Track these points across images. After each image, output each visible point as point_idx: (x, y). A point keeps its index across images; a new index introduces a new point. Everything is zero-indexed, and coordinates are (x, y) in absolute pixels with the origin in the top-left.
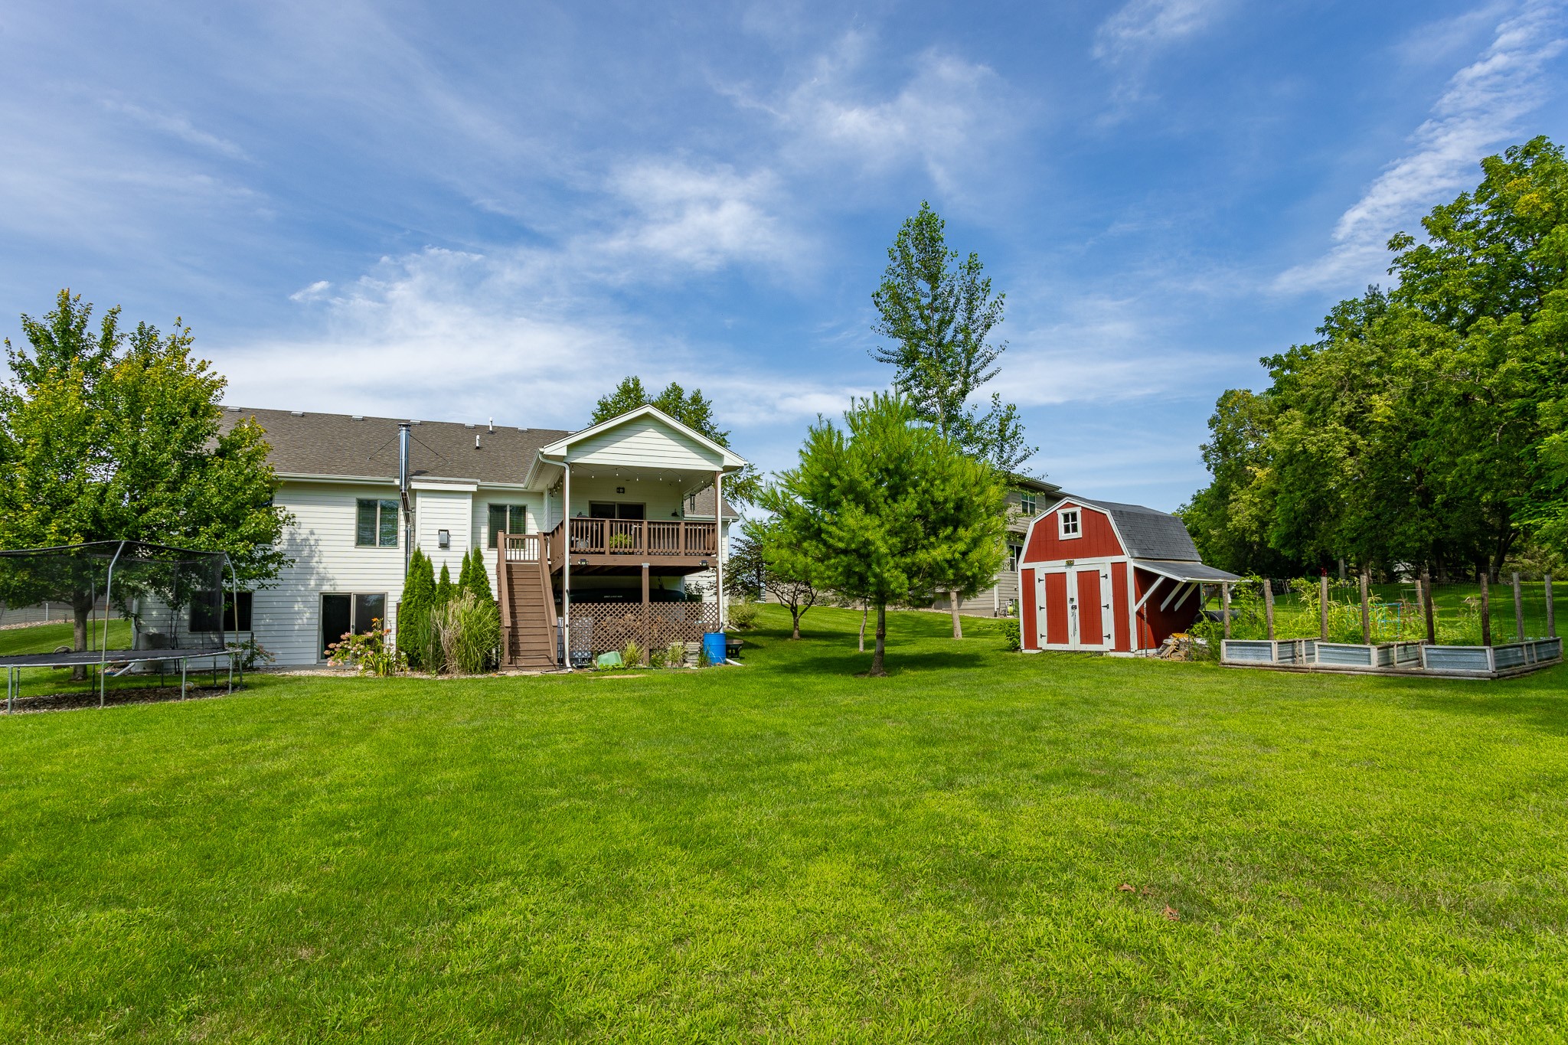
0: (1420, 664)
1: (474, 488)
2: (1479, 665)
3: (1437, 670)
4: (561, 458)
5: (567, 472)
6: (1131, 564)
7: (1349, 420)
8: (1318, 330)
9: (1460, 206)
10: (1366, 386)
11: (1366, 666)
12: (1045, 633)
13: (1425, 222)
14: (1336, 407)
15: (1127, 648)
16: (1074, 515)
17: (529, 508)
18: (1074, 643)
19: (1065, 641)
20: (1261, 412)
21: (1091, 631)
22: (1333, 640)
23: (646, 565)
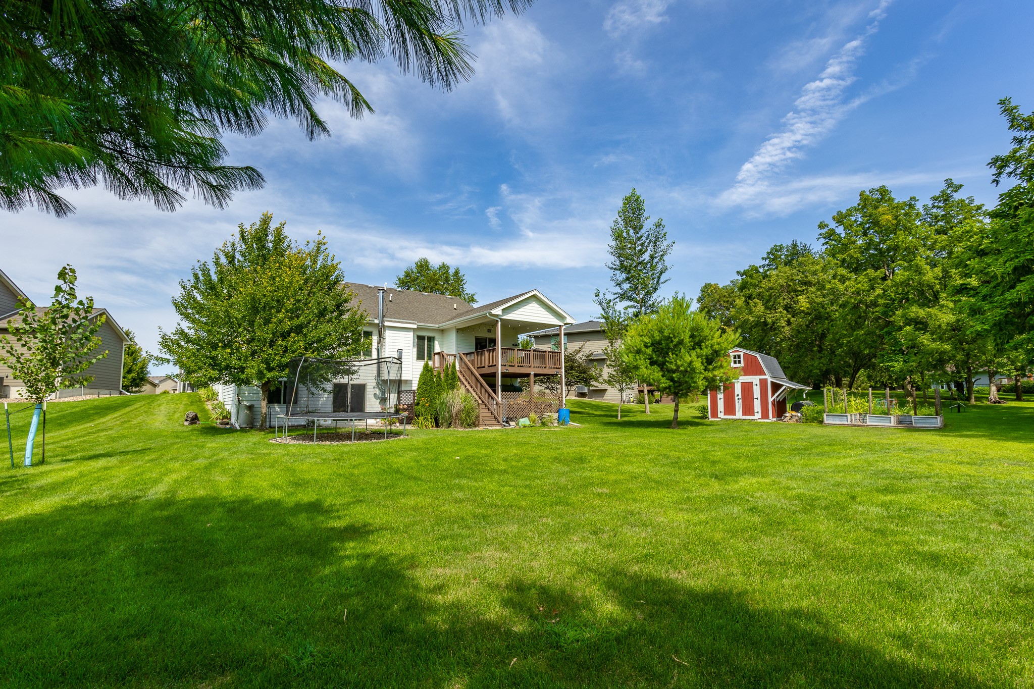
0: (912, 424)
1: (415, 326)
2: (934, 423)
3: (918, 425)
4: (497, 316)
5: (500, 323)
6: (770, 380)
7: (787, 308)
8: (763, 259)
9: (849, 213)
10: (796, 291)
11: (889, 424)
12: (723, 410)
13: (834, 219)
14: (780, 300)
15: (768, 418)
16: (739, 356)
17: (436, 338)
18: (739, 415)
19: (734, 414)
20: (725, 296)
21: (748, 409)
22: (874, 414)
23: (532, 373)
